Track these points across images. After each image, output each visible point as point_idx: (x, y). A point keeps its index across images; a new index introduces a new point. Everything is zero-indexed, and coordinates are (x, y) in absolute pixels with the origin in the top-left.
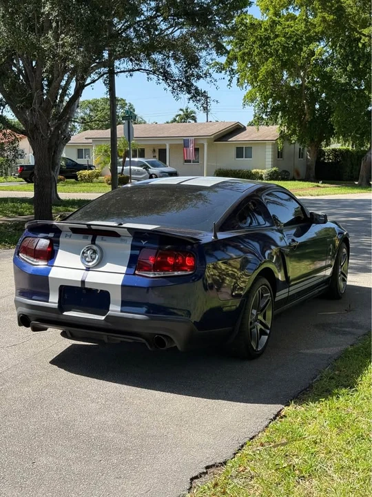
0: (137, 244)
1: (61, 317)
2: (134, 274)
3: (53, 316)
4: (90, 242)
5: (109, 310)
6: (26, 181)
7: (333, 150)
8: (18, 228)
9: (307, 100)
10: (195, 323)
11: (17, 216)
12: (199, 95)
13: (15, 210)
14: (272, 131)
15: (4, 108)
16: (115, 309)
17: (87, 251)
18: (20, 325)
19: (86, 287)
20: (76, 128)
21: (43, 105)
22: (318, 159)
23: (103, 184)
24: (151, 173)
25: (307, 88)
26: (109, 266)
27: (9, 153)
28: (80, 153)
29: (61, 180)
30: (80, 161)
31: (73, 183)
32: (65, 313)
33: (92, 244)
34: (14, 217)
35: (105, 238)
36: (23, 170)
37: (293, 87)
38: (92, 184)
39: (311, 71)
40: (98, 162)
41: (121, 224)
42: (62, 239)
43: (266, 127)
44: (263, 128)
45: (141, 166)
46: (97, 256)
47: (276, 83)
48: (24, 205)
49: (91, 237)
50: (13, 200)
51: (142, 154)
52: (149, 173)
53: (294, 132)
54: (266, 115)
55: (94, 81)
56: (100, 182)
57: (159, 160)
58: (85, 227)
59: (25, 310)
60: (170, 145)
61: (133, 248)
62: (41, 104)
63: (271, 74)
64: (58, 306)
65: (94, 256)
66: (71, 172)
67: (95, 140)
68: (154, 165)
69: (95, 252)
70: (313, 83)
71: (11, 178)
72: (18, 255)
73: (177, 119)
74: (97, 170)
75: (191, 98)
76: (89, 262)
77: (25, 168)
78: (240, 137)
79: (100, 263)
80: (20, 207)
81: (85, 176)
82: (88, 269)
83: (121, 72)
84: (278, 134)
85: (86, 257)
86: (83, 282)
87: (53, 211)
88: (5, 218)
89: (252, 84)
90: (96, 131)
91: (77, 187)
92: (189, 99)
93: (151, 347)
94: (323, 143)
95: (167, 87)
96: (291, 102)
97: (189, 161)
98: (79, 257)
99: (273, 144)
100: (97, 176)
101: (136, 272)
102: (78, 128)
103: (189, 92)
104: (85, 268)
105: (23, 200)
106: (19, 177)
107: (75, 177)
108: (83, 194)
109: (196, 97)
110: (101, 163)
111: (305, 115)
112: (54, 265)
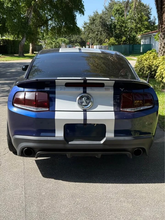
1: (67, 146)
4: (82, 92)
7: (2, 39)
16: (110, 135)
17: (82, 98)
26: (100, 108)
32: (70, 143)
49: (82, 88)
58: (82, 81)
64: (64, 139)
65: (88, 101)
69: (88, 99)
76: (85, 106)
79: (94, 106)
82: (85, 111)
98: (76, 103)
101: (121, 109)
112: (56, 110)
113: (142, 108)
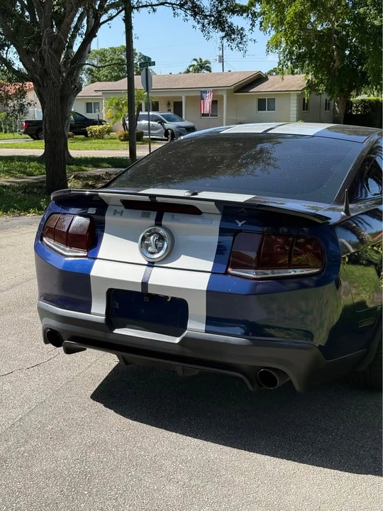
0: (229, 225)
1: (110, 337)
2: (226, 273)
3: (98, 334)
4: (153, 222)
5: (186, 329)
6: (32, 137)
7: (362, 100)
8: (27, 191)
9: (337, 46)
10: (320, 347)
11: (25, 176)
12: (234, 34)
13: (22, 169)
14: (298, 80)
15: (9, 48)
16: (196, 326)
17: (150, 236)
18: (46, 342)
19: (149, 292)
20: (83, 81)
21: (53, 46)
22: (346, 111)
23: (115, 141)
24: (167, 128)
25: (337, 33)
26: (184, 261)
27: (15, 102)
28: (89, 107)
29: (69, 136)
30: (90, 116)
31: (83, 140)
32: (117, 331)
33: (156, 225)
34: (22, 178)
35: (177, 216)
36: (29, 126)
37: (321, 31)
38: (103, 141)
39: (342, 13)
40: (108, 117)
41: (196, 194)
42: (109, 218)
43: (291, 76)
44: (288, 77)
45: (156, 121)
46: (165, 246)
47: (303, 27)
48: (32, 164)
49: (154, 214)
50: (21, 158)
51: (156, 108)
52: (165, 129)
53: (321, 81)
54: (291, 63)
55: (111, 18)
56: (111, 139)
57: (175, 112)
58: (147, 199)
59: (54, 324)
60: (187, 98)
61: (222, 231)
62: (51, 44)
63: (300, 16)
64: (106, 319)
65: (160, 244)
66: (81, 127)
67: (105, 92)
68: (170, 119)
69: (161, 238)
70: (344, 27)
71: (17, 135)
72: (42, 240)
73: (191, 69)
74: (108, 125)
75: (225, 37)
76: (152, 253)
77: (30, 124)
78: (262, 88)
79: (171, 255)
80: (28, 166)
81: (96, 131)
82: (151, 264)
83: (142, 7)
84: (305, 84)
85: (148, 246)
86: (145, 284)
87: (67, 171)
88: (12, 179)
89: (276, 28)
90: (105, 83)
91: (87, 144)
92: (223, 38)
93: (253, 387)
94: (353, 93)
95: (196, 24)
96: (319, 47)
97: (207, 115)
98: (136, 246)
99: (298, 95)
100: (109, 131)
101: (230, 270)
102: (86, 80)
103: (223, 30)
104: (147, 263)
105: (31, 159)
106: (24, 133)
107: (85, 133)
108: (95, 151)
109: (230, 36)
110: (113, 117)
111: (335, 62)
112: (98, 257)
113: (293, 273)
